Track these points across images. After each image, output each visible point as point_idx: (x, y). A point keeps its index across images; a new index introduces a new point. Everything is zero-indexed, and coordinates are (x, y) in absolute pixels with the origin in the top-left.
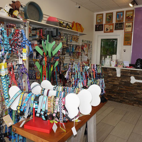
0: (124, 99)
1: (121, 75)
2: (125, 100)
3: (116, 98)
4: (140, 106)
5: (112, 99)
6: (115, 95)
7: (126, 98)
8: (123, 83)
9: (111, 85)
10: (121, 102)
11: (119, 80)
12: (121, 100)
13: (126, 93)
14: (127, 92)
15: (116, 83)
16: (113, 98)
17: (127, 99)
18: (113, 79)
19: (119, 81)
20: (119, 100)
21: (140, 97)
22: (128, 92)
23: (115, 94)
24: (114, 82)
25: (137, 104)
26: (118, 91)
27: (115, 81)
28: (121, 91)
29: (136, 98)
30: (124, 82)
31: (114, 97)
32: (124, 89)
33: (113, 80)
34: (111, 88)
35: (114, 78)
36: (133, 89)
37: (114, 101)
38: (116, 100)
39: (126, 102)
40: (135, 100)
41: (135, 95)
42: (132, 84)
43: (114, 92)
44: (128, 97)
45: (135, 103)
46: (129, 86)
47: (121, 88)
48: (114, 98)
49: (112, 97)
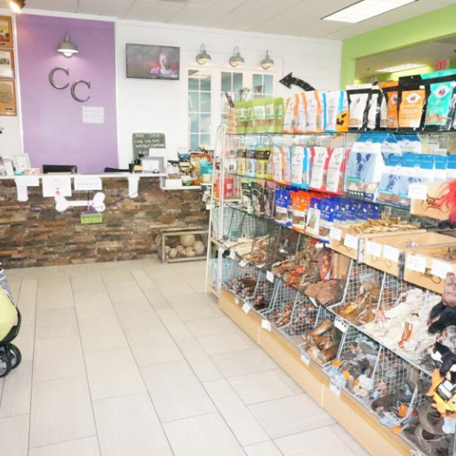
0: (45, 254)
1: (29, 196)
2: (49, 256)
3: (25, 258)
4: (86, 260)
5: (12, 262)
6: (19, 252)
7: (51, 249)
8: (38, 215)
9: (5, 227)
10: (39, 263)
11: (24, 209)
12: (38, 260)
13: (49, 237)
14: (50, 235)
15: (19, 217)
16: (14, 260)
17: (53, 253)
18: (8, 210)
19: (27, 212)
20: (34, 261)
21: (83, 241)
22: (54, 235)
23: (21, 249)
24: (10, 216)
25: (79, 258)
26: (29, 236)
27: (13, 213)
28: (35, 236)
29: (73, 244)
30: (38, 211)
31: (19, 256)
32: (42, 228)
33: (8, 213)
34: (5, 233)
35: (9, 207)
36: (63, 225)
37: (22, 266)
38: (26, 262)
39: (54, 261)
40: (74, 251)
41: (72, 237)
42: (59, 213)
43: (15, 245)
44: (55, 246)
45: (74, 258)
46: (55, 220)
47: (35, 229)
48: (19, 259)
49: (14, 256)
